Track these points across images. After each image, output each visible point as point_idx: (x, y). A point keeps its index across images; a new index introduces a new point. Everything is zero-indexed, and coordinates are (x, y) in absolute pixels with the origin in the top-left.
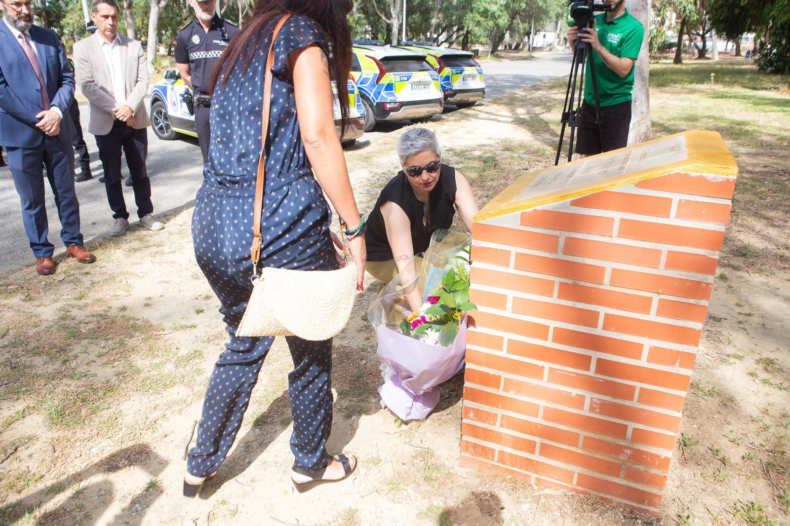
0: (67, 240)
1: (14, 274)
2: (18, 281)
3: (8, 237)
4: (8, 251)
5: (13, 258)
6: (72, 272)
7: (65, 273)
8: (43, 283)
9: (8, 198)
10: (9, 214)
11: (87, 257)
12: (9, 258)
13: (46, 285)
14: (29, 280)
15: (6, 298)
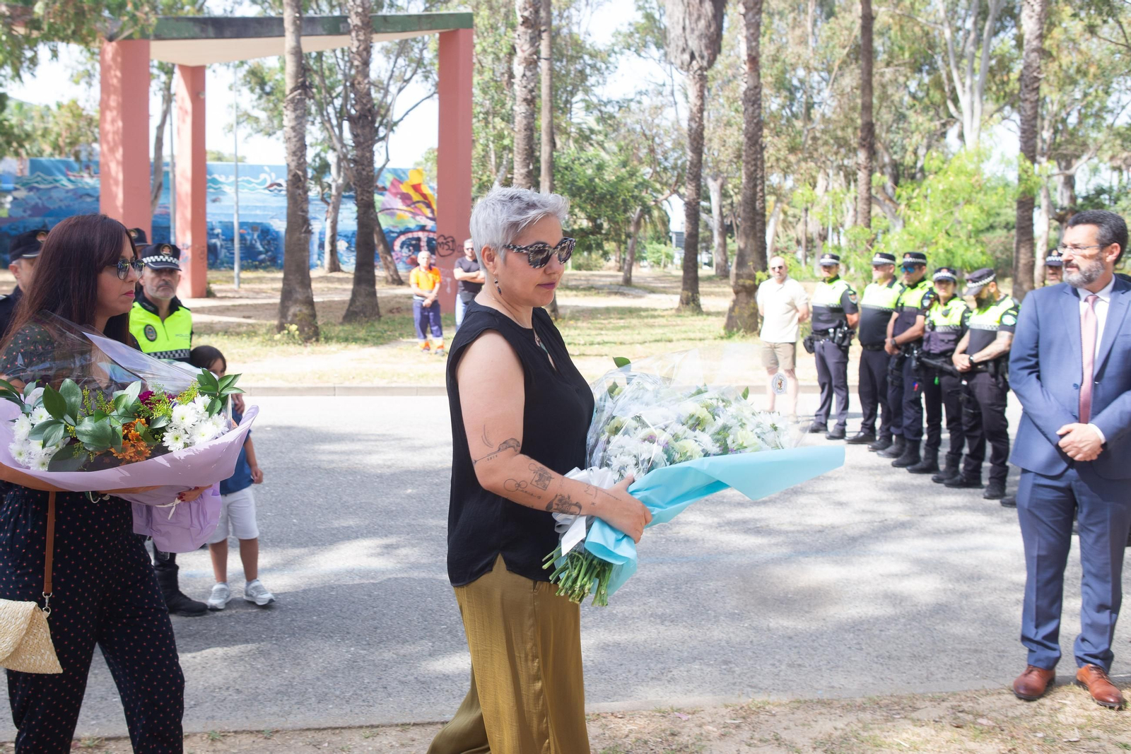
0: (1080, 654)
1: (988, 698)
2: (994, 714)
3: (974, 621)
4: (973, 647)
5: (980, 664)
6: (1095, 733)
7: (1080, 728)
8: (1040, 735)
9: (977, 548)
10: (979, 578)
11: (1110, 695)
12: (973, 661)
13: (1044, 739)
14: (1013, 718)
15: (974, 739)
